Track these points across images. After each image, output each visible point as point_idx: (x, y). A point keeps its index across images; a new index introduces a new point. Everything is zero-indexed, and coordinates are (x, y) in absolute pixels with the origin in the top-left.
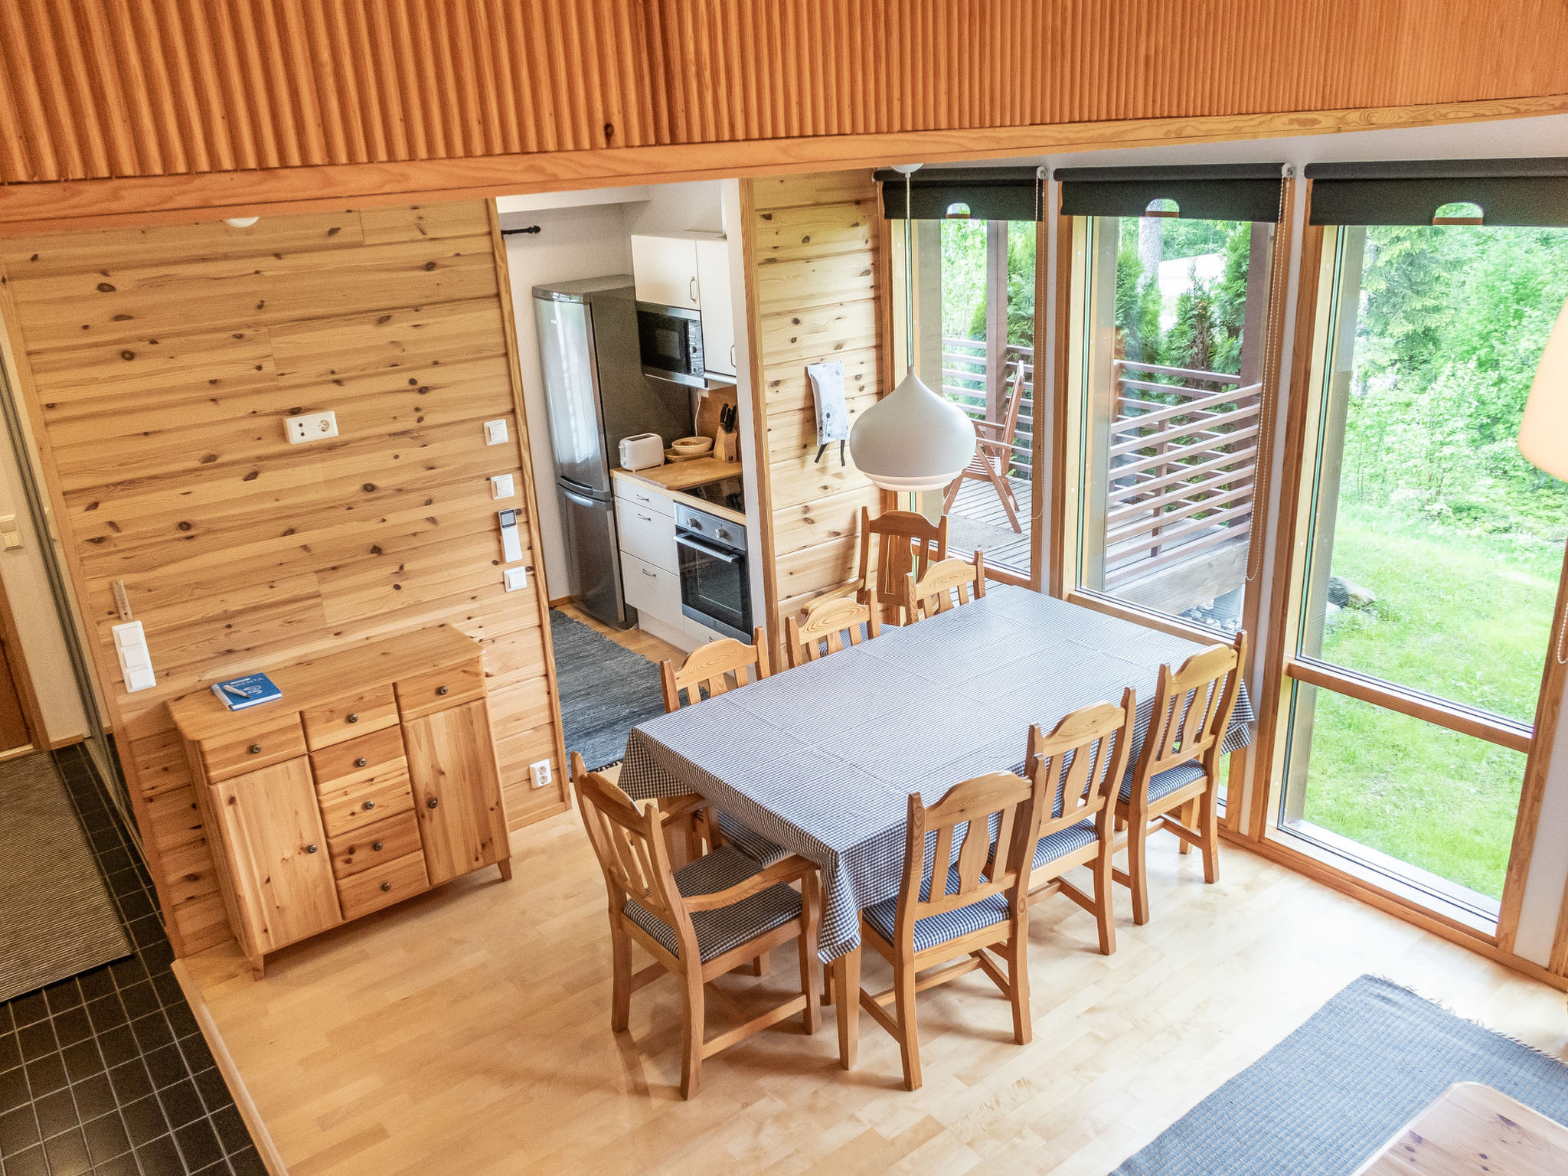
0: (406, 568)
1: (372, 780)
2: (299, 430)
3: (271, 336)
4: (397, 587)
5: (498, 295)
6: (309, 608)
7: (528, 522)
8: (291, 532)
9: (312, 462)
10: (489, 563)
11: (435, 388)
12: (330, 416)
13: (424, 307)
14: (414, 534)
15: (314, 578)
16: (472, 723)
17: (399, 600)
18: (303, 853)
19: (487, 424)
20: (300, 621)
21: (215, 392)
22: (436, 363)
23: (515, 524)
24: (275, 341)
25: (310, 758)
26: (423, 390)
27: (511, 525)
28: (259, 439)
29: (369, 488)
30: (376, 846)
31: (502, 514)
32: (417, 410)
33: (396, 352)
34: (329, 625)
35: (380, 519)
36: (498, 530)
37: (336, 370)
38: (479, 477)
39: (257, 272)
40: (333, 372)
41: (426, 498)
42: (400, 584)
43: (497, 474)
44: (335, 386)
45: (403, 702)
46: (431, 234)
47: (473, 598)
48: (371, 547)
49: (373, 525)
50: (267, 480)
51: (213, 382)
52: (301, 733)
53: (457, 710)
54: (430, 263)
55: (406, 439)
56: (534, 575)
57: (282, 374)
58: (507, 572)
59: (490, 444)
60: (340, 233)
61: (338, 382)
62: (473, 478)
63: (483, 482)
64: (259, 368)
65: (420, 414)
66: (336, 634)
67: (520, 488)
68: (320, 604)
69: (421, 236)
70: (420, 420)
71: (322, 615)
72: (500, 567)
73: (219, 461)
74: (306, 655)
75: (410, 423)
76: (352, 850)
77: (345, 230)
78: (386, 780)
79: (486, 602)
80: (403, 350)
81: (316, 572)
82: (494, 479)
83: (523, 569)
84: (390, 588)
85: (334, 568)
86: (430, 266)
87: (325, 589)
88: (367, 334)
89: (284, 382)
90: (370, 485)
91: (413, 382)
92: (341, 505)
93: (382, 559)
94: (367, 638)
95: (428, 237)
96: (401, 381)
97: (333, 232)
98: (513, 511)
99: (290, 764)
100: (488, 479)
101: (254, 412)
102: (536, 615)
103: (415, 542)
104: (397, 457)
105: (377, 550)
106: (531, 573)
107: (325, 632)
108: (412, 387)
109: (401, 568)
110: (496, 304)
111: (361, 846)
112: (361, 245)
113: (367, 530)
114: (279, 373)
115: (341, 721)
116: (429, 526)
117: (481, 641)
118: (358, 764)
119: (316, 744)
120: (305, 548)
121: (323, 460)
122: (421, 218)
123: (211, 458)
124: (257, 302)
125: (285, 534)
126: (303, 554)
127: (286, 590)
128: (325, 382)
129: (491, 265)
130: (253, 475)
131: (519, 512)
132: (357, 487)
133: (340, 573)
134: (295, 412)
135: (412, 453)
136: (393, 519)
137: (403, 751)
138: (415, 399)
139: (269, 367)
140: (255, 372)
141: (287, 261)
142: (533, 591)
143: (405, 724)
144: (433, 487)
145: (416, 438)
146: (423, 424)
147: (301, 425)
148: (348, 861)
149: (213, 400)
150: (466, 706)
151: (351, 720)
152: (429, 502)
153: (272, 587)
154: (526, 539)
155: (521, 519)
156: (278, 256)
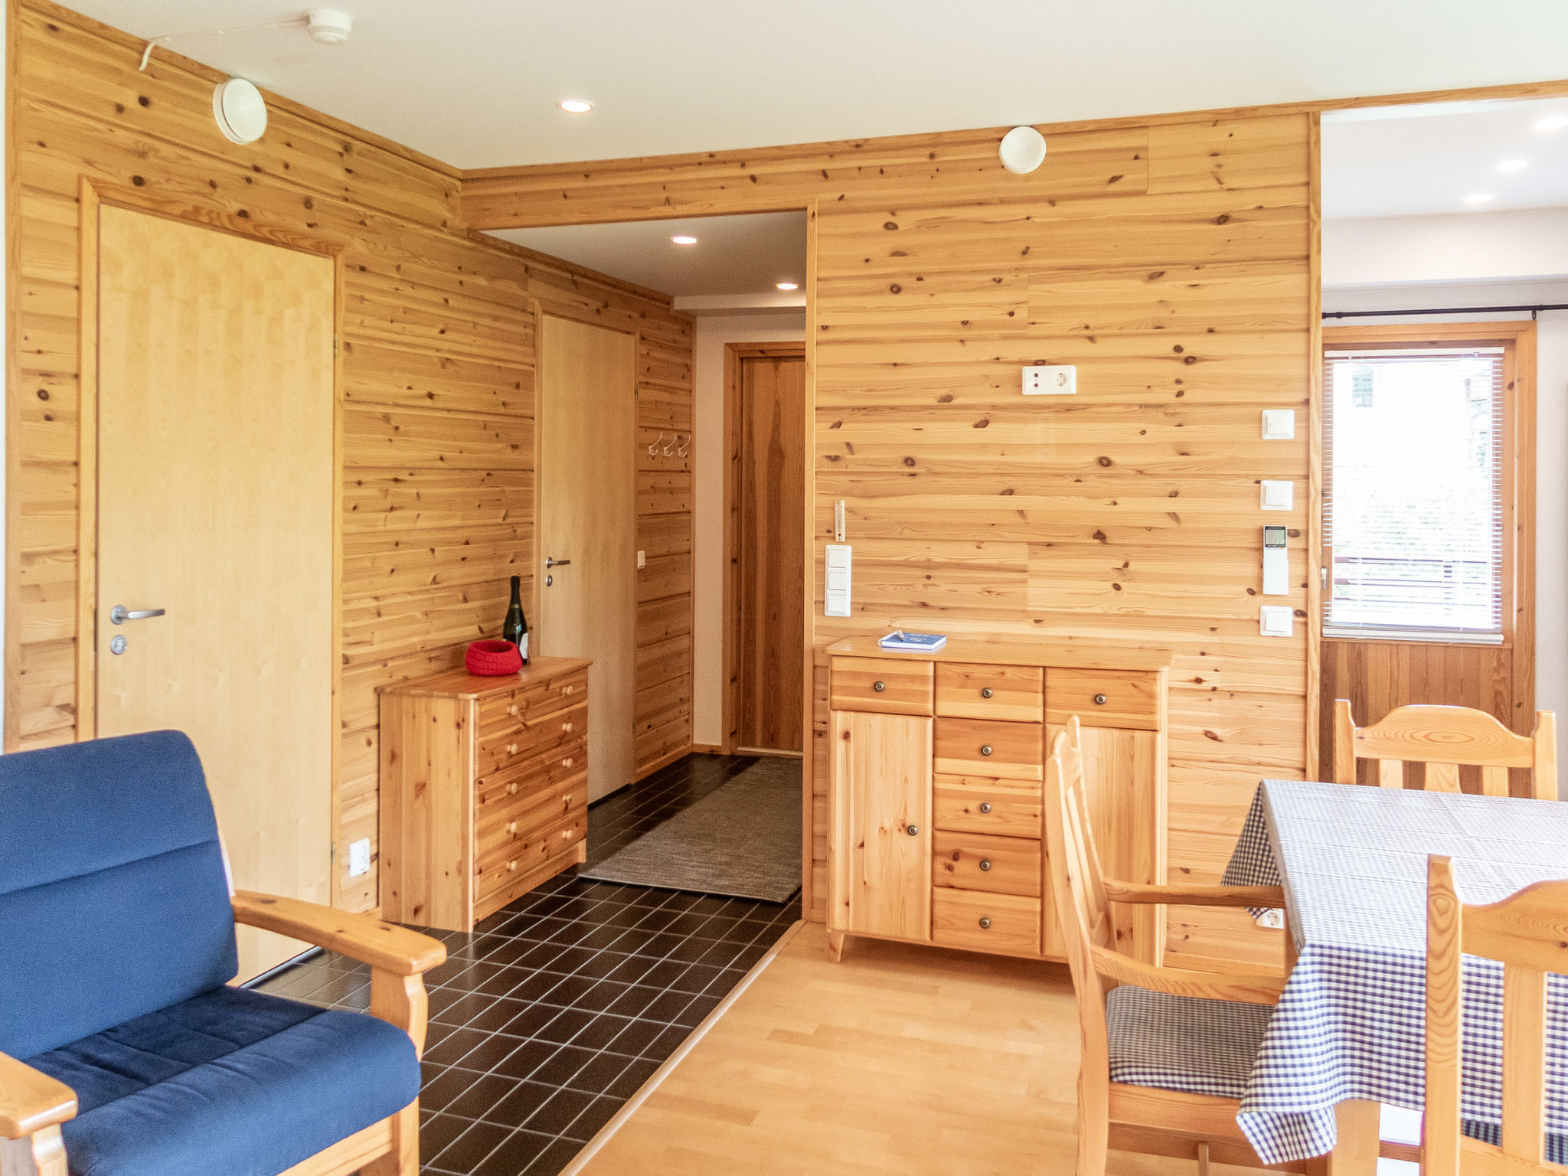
0: (1131, 567)
1: (997, 779)
2: (1034, 381)
3: (1030, 283)
4: (1117, 587)
5: (1308, 257)
6: (1012, 582)
7: (1306, 550)
8: (1011, 492)
9: (1046, 420)
10: (1243, 589)
11: (1205, 360)
12: (1071, 371)
13: (1207, 265)
14: (1149, 529)
15: (1026, 549)
16: (1132, 757)
17: (1115, 604)
18: (903, 831)
19: (1266, 412)
20: (999, 594)
21: (965, 333)
22: (1211, 331)
23: (1283, 546)
24: (1034, 288)
25: (934, 721)
26: (1189, 360)
27: (1278, 546)
28: (997, 387)
29: (1105, 462)
30: (983, 864)
31: (1267, 528)
32: (1178, 382)
33: (1164, 313)
34: (1030, 609)
35: (1109, 501)
36: (1260, 550)
37: (1091, 325)
38: (1246, 476)
39: (1028, 218)
40: (1087, 327)
41: (1172, 488)
42: (1120, 584)
43: (1272, 477)
44: (1087, 343)
45: (1051, 697)
46: (1229, 183)
47: (1213, 629)
48: (1095, 531)
49: (1101, 506)
50: (996, 432)
51: (965, 323)
52: (931, 688)
53: (1116, 733)
54: (1222, 216)
55: (1159, 414)
56: (1306, 624)
57: (1033, 323)
58: (1264, 608)
59: (1266, 437)
60: (1121, 181)
61: (1091, 339)
62: (1238, 476)
63: (1251, 483)
64: (1012, 314)
65: (1180, 387)
66: (1037, 621)
67: (1302, 502)
68: (1025, 581)
69: (1216, 186)
70: (1180, 394)
71: (1025, 595)
72: (1257, 598)
73: (954, 402)
74: (999, 635)
75: (1168, 397)
76: (956, 856)
77: (1127, 178)
78: (1013, 787)
79: (1229, 640)
80: (1173, 312)
81: (1030, 544)
82: (1263, 482)
83: (1290, 611)
84: (1109, 585)
85: (1049, 545)
86: (1223, 219)
87: (1034, 565)
88: (1134, 289)
89: (1033, 331)
90: (1105, 458)
91: (1178, 349)
92: (1071, 475)
93: (1105, 548)
94: (1070, 638)
95: (1225, 186)
96: (1165, 346)
97: (1114, 179)
98: (1284, 528)
99: (912, 720)
100: (1258, 482)
101: (998, 359)
102: (1300, 679)
103: (1148, 538)
104: (1143, 432)
105: (1100, 535)
106: (1302, 619)
107: (1023, 614)
108: (1176, 355)
109: (1126, 565)
110: (1303, 268)
111: (968, 856)
112: (1143, 193)
113: (1095, 511)
114: (1031, 321)
115: (976, 692)
116: (1169, 523)
117: (1214, 689)
118: (983, 752)
119: (944, 709)
120: (1021, 513)
121: (1058, 421)
122: (1219, 166)
123: (948, 399)
124: (1023, 248)
125: (1003, 493)
126: (1018, 520)
127: (991, 555)
128: (1076, 336)
129: (1304, 221)
130: (984, 423)
131: (1295, 534)
132: (1092, 458)
133: (1052, 552)
134: (1037, 363)
135: (1163, 432)
136: (1126, 504)
137: (1040, 758)
138: (1178, 369)
139: (1022, 314)
140: (1008, 317)
141: (1063, 209)
142: (1300, 645)
143: (1048, 726)
144: (1182, 476)
145: (1173, 414)
146: (1181, 399)
147: (1036, 375)
148: (950, 868)
149: (962, 341)
150: (1129, 732)
151: (985, 695)
152: (1174, 494)
153: (979, 547)
154: (1300, 570)
155: (1297, 543)
156: (1052, 203)
